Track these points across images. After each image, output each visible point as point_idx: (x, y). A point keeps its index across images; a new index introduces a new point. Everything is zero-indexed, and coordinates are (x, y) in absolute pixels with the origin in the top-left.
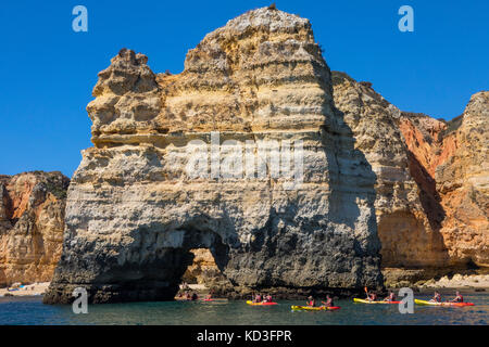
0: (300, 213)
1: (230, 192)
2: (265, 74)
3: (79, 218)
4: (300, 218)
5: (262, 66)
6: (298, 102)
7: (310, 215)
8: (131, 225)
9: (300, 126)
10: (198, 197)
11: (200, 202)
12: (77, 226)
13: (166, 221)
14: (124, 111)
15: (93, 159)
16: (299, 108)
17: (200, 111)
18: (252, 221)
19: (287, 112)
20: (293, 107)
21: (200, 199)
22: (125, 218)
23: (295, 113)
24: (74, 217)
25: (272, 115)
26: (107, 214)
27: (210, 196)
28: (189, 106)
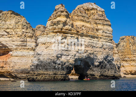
0: (108, 58)
1: (95, 51)
2: (100, 22)
3: (61, 55)
4: (108, 59)
5: (99, 20)
6: (108, 31)
7: (110, 59)
8: (74, 58)
9: (109, 37)
10: (89, 52)
11: (89, 53)
12: (60, 57)
13: (81, 58)
14: (69, 24)
15: (63, 37)
16: (109, 32)
17: (86, 28)
18: (100, 59)
19: (106, 33)
20: (108, 32)
21: (90, 52)
22: (72, 56)
23: (108, 33)
24: (59, 54)
25: (103, 33)
26: (67, 54)
27: (92, 52)
28: (83, 26)
